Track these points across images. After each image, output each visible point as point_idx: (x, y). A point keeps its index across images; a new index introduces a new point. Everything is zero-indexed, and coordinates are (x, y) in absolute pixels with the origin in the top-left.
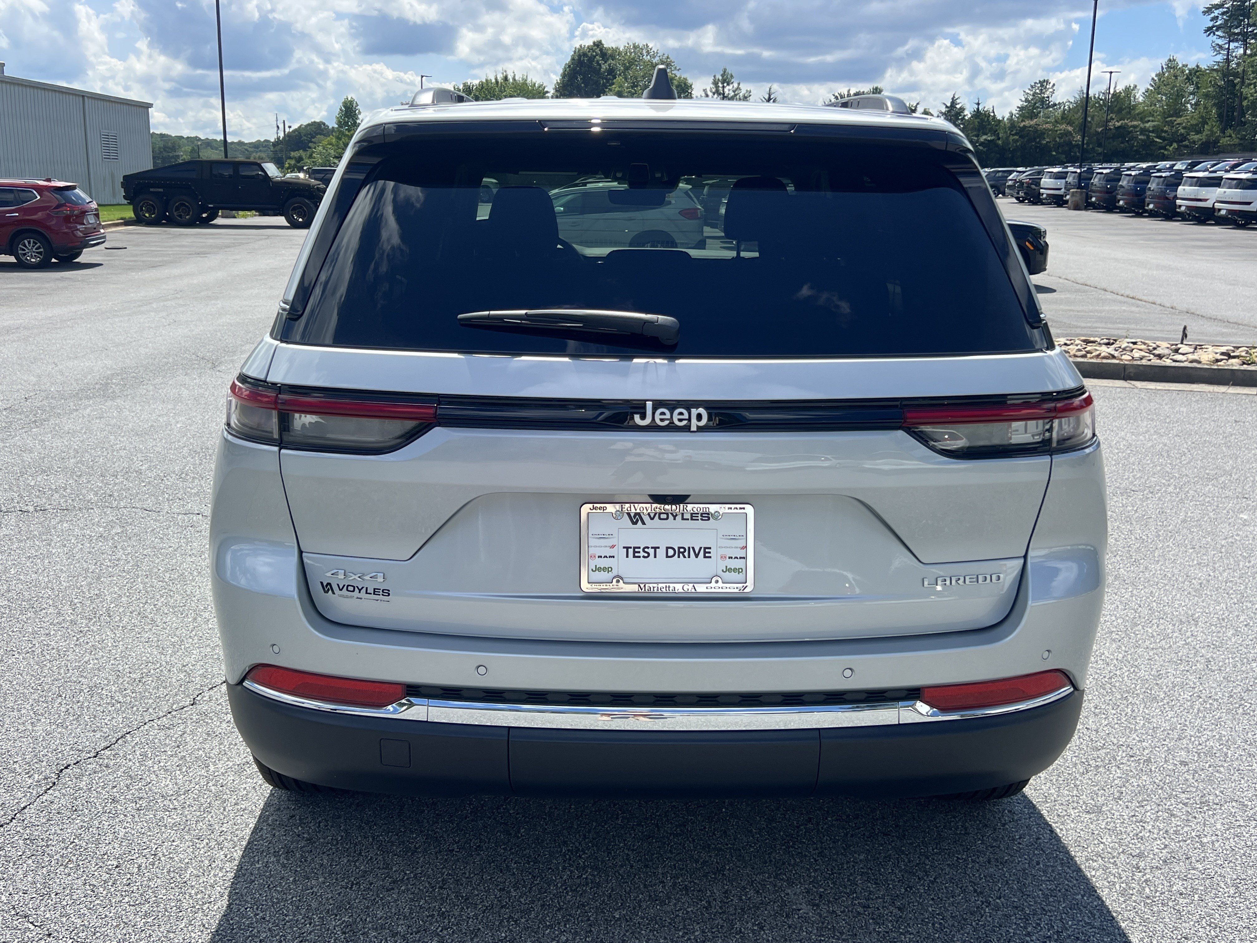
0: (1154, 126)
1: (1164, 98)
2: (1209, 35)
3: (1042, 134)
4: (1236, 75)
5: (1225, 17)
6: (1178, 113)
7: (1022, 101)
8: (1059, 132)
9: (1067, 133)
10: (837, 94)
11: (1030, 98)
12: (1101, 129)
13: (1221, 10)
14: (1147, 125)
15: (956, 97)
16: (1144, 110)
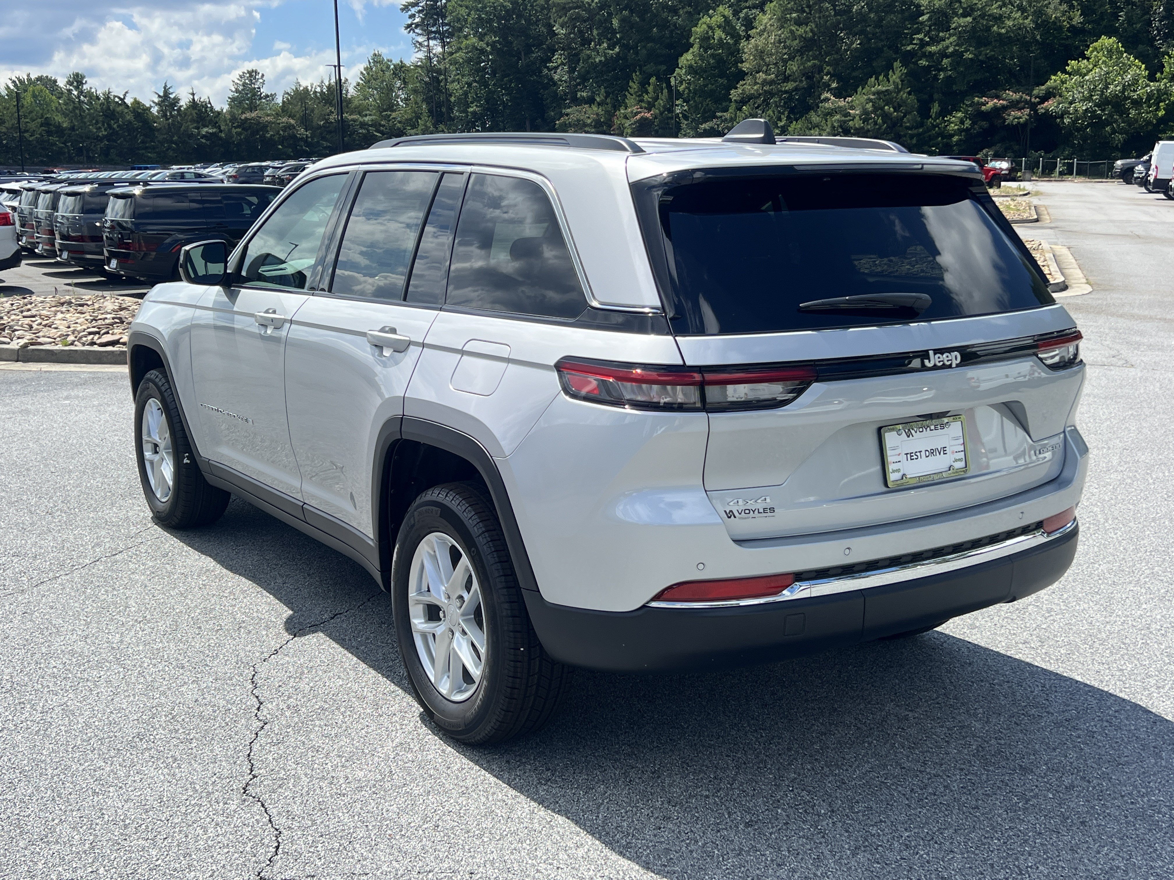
0: (372, 120)
1: (375, 92)
2: (409, 32)
3: (264, 127)
4: (439, 72)
5: (421, 15)
6: (391, 107)
7: (232, 91)
8: (281, 125)
9: (290, 127)
10: (14, 78)
11: (241, 88)
12: (322, 123)
13: (416, 8)
14: (366, 119)
15: (169, 86)
16: (360, 105)
